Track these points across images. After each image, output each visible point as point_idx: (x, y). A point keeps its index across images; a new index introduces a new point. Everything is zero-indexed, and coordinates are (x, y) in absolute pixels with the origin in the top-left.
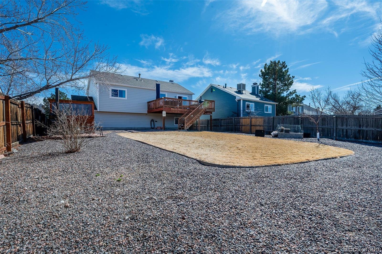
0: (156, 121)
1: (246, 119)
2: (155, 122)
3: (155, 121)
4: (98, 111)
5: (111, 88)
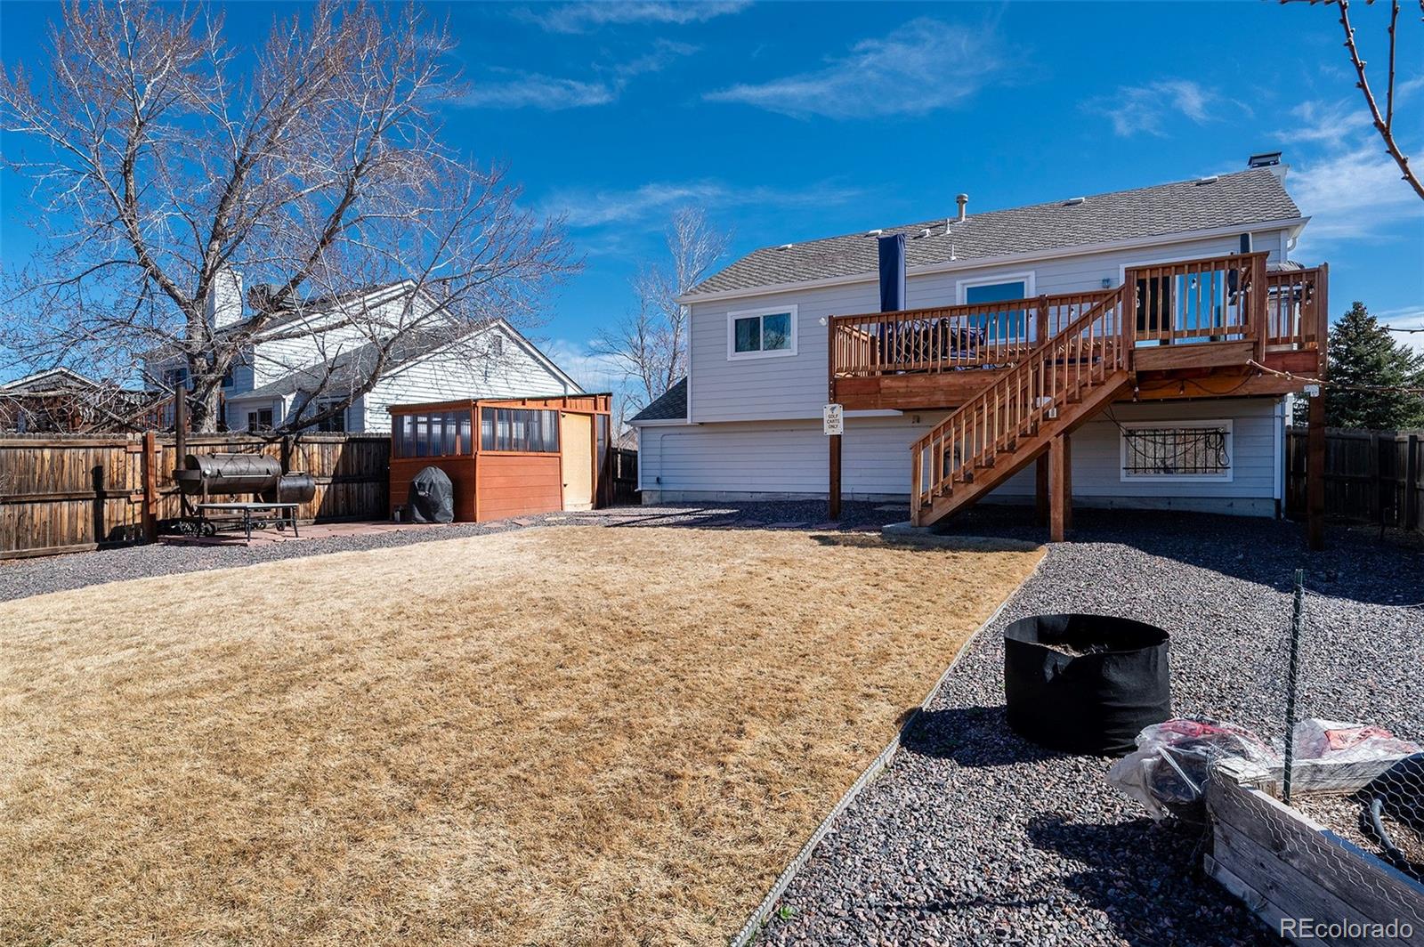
4: (689, 421)
5: (732, 316)
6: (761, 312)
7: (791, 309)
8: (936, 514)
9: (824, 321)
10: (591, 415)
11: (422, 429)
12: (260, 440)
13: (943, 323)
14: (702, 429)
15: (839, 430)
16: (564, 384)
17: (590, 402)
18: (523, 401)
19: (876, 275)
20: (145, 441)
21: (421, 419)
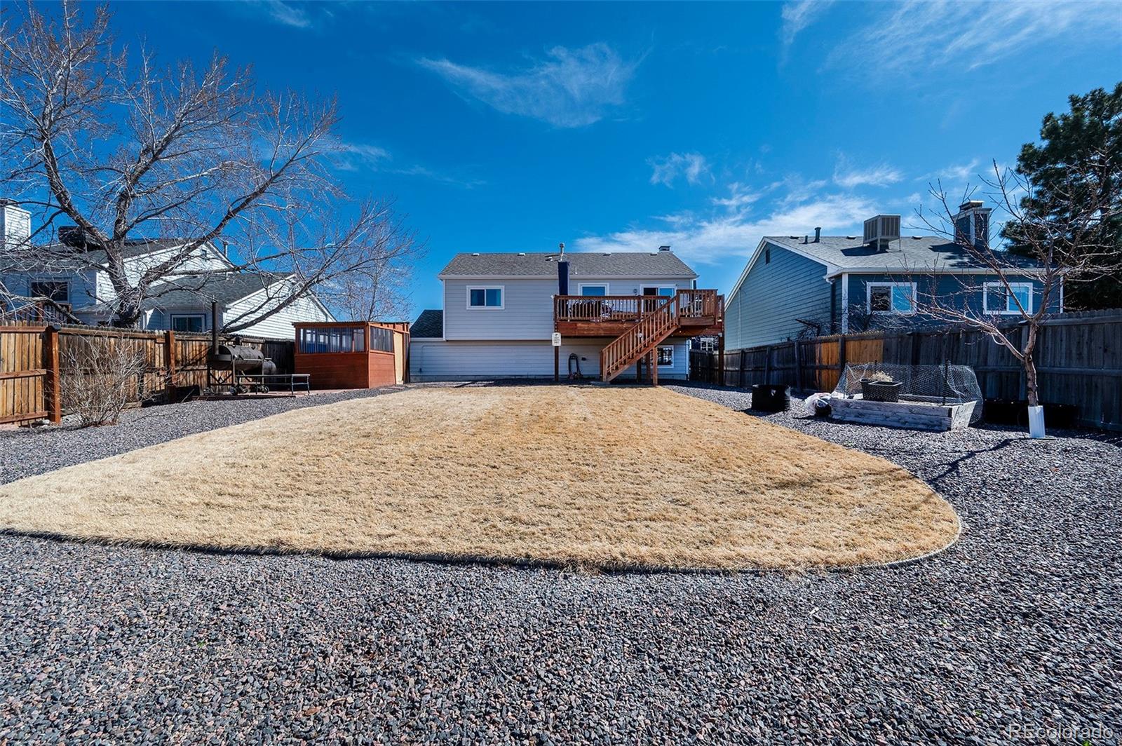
0: (584, 359)
1: (830, 344)
2: (581, 362)
3: (580, 358)
4: (444, 339)
5: (469, 288)
6: (485, 287)
7: (502, 288)
8: (612, 377)
9: (552, 297)
10: (402, 333)
11: (309, 338)
12: (223, 339)
13: (599, 302)
14: (447, 344)
15: (559, 344)
16: (326, 315)
17: (401, 326)
18: (381, 324)
19: (557, 276)
20: (167, 337)
21: (308, 331)
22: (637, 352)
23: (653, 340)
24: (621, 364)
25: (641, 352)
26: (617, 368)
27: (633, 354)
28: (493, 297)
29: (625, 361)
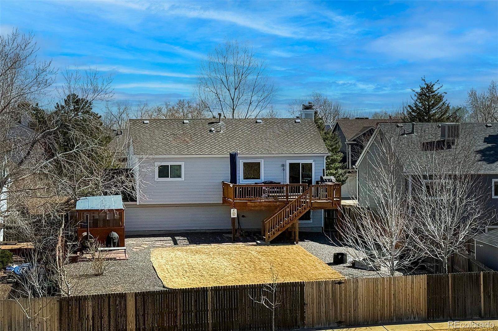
0: (243, 216)
2: (241, 219)
3: (240, 216)
4: (138, 203)
5: (157, 164)
6: (169, 164)
7: (182, 164)
8: (271, 239)
14: (139, 206)
15: (236, 216)
22: (286, 223)
23: (295, 216)
24: (276, 231)
25: (288, 224)
26: (274, 233)
27: (283, 225)
28: (176, 172)
29: (279, 229)
